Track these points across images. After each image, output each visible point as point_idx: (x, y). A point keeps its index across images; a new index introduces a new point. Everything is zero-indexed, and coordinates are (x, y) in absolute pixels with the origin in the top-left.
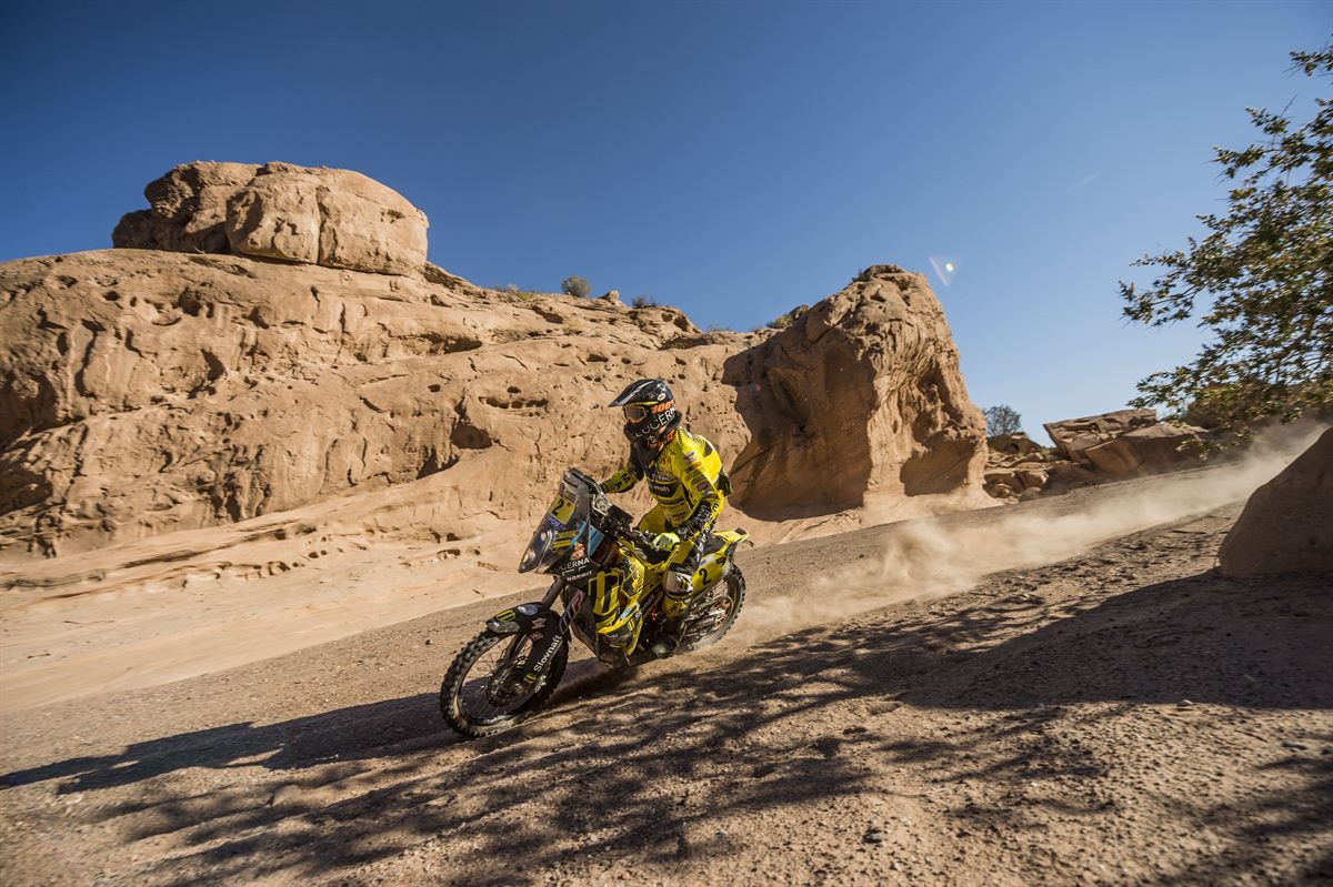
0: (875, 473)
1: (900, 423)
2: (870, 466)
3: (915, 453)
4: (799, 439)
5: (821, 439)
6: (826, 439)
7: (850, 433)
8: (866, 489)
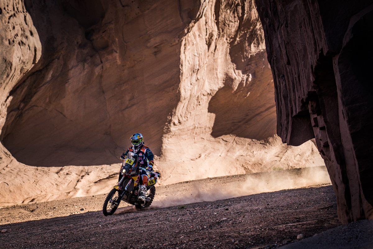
0: (181, 109)
1: (215, 36)
2: (177, 98)
3: (228, 80)
4: (85, 51)
5: (117, 55)
6: (123, 57)
7: (157, 51)
8: (168, 131)
